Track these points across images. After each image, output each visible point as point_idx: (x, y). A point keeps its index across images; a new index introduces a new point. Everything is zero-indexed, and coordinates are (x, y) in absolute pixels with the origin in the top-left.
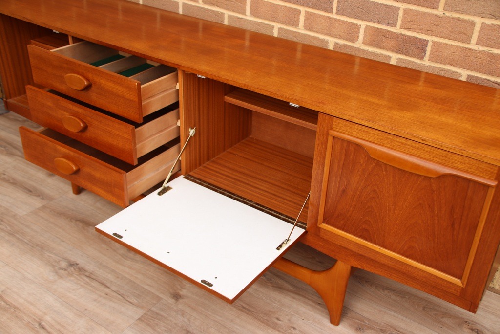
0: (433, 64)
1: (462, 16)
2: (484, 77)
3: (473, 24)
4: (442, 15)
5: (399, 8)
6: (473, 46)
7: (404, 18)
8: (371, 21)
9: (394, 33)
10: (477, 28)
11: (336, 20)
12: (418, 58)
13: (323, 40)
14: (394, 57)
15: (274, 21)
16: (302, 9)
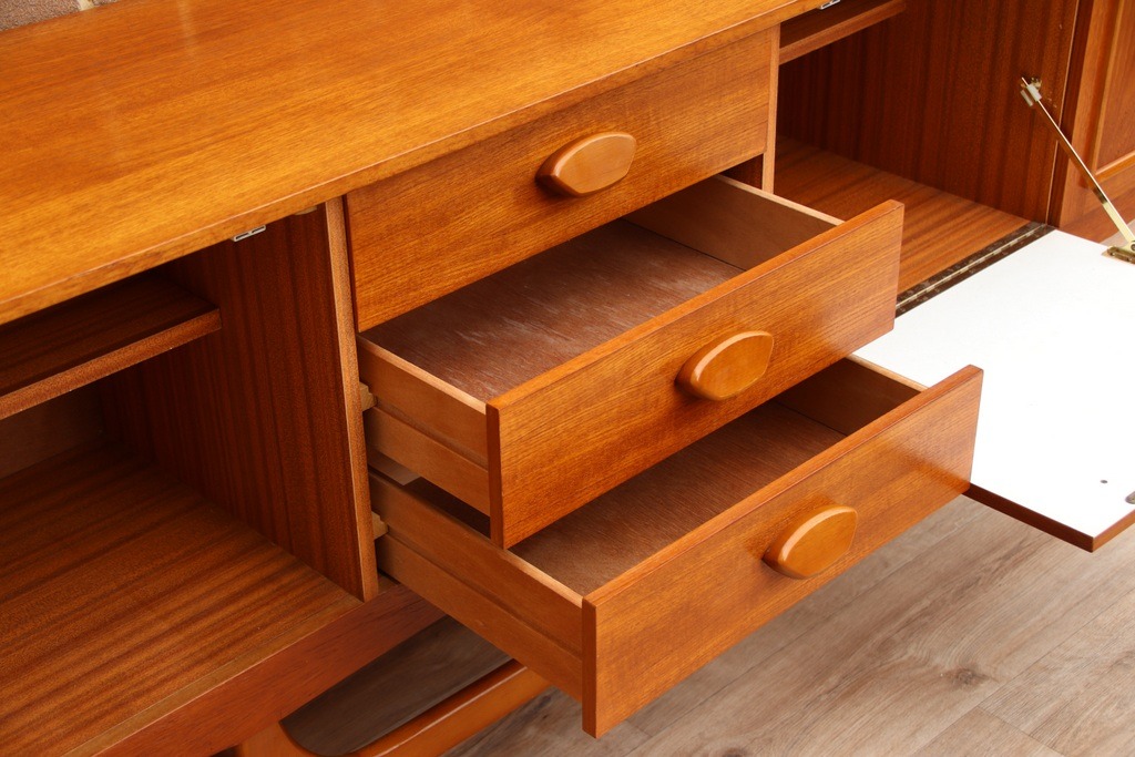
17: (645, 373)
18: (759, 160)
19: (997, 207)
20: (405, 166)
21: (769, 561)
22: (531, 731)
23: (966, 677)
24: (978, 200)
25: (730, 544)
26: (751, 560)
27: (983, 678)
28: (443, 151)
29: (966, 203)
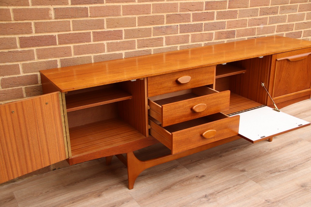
0: (237, 38)
1: (244, 18)
2: (251, 37)
4: (238, 20)
5: (226, 21)
6: (247, 27)
7: (228, 24)
8: (217, 29)
9: (225, 31)
10: (248, 21)
11: (204, 34)
12: (233, 38)
13: (199, 44)
14: (226, 41)
15: (178, 44)
16: (190, 34)
17: (186, 106)
18: (212, 85)
19: (259, 103)
20: (156, 75)
21: (201, 135)
22: (174, 169)
23: (243, 171)
24: (256, 101)
25: (195, 131)
26: (199, 134)
27: (246, 171)
28: (162, 74)
29: (254, 102)
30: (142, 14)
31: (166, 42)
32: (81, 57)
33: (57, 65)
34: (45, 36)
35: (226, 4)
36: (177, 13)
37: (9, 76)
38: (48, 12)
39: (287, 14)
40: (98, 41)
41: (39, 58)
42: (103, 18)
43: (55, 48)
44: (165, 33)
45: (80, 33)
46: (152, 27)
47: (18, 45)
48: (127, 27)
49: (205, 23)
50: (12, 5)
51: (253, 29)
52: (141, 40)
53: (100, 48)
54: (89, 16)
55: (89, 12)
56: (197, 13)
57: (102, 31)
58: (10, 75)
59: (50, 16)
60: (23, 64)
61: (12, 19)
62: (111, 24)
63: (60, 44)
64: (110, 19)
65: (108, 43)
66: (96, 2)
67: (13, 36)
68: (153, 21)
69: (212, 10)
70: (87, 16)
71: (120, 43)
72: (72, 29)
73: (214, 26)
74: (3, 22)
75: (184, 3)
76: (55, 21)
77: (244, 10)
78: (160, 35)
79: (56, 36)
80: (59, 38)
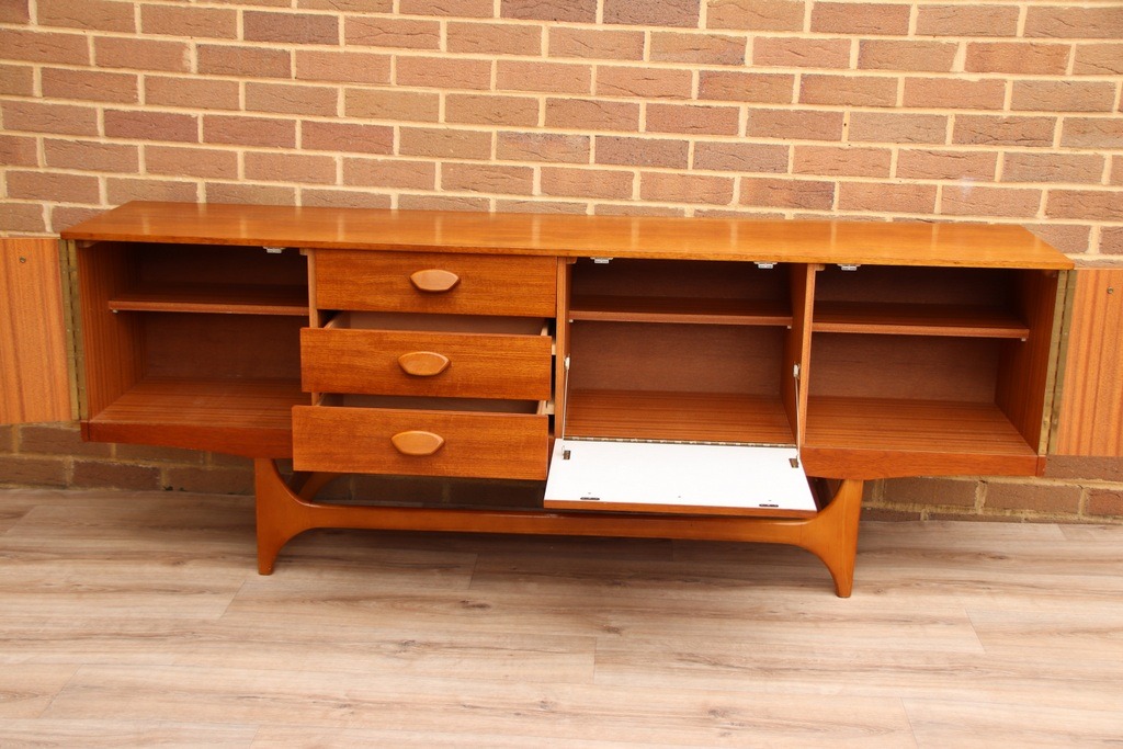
0: (844, 213)
1: (874, 145)
2: (914, 216)
3: (889, 152)
4: (847, 147)
5: (788, 147)
6: (893, 180)
7: (797, 158)
8: (749, 170)
9: (786, 181)
10: (895, 157)
11: (693, 177)
12: (824, 209)
13: (674, 211)
14: (790, 214)
15: (587, 197)
16: (636, 171)
27: (618, 633)
30: (462, 87)
31: (542, 184)
32: (263, 187)
33: (196, 198)
34: (170, 114)
35: (791, 88)
36: (588, 99)
37: (72, 205)
38: (181, 54)
39: (1108, 154)
40: (317, 149)
41: (150, 170)
42: (334, 86)
43: (192, 151)
44: (537, 155)
45: (266, 120)
46: (494, 130)
47: (101, 129)
48: (410, 120)
49: (697, 143)
50: (95, 28)
51: (919, 188)
52: (455, 164)
53: (324, 172)
54: (293, 74)
55: (293, 64)
56: (664, 105)
57: (329, 124)
58: (74, 202)
59: (185, 64)
60: (109, 180)
61: (92, 62)
62: (356, 104)
63: (207, 141)
64: (356, 90)
65: (346, 161)
66: (316, 38)
67: (90, 105)
68: (498, 112)
69: (727, 100)
70: (288, 76)
71: (383, 164)
72: (242, 104)
73: (737, 158)
74: (71, 68)
75: (614, 68)
76: (198, 80)
77: (872, 114)
78: (522, 160)
79: (197, 118)
80: (206, 126)
